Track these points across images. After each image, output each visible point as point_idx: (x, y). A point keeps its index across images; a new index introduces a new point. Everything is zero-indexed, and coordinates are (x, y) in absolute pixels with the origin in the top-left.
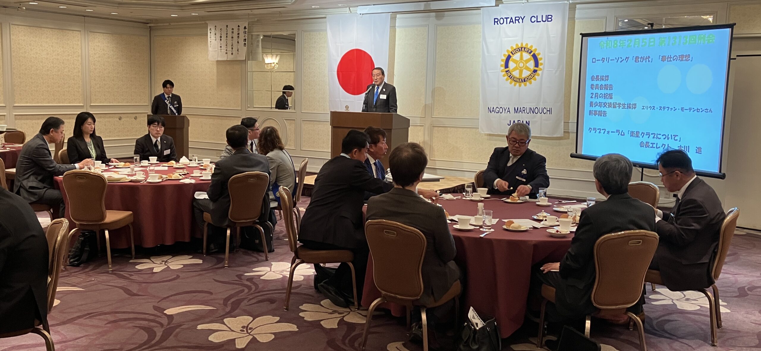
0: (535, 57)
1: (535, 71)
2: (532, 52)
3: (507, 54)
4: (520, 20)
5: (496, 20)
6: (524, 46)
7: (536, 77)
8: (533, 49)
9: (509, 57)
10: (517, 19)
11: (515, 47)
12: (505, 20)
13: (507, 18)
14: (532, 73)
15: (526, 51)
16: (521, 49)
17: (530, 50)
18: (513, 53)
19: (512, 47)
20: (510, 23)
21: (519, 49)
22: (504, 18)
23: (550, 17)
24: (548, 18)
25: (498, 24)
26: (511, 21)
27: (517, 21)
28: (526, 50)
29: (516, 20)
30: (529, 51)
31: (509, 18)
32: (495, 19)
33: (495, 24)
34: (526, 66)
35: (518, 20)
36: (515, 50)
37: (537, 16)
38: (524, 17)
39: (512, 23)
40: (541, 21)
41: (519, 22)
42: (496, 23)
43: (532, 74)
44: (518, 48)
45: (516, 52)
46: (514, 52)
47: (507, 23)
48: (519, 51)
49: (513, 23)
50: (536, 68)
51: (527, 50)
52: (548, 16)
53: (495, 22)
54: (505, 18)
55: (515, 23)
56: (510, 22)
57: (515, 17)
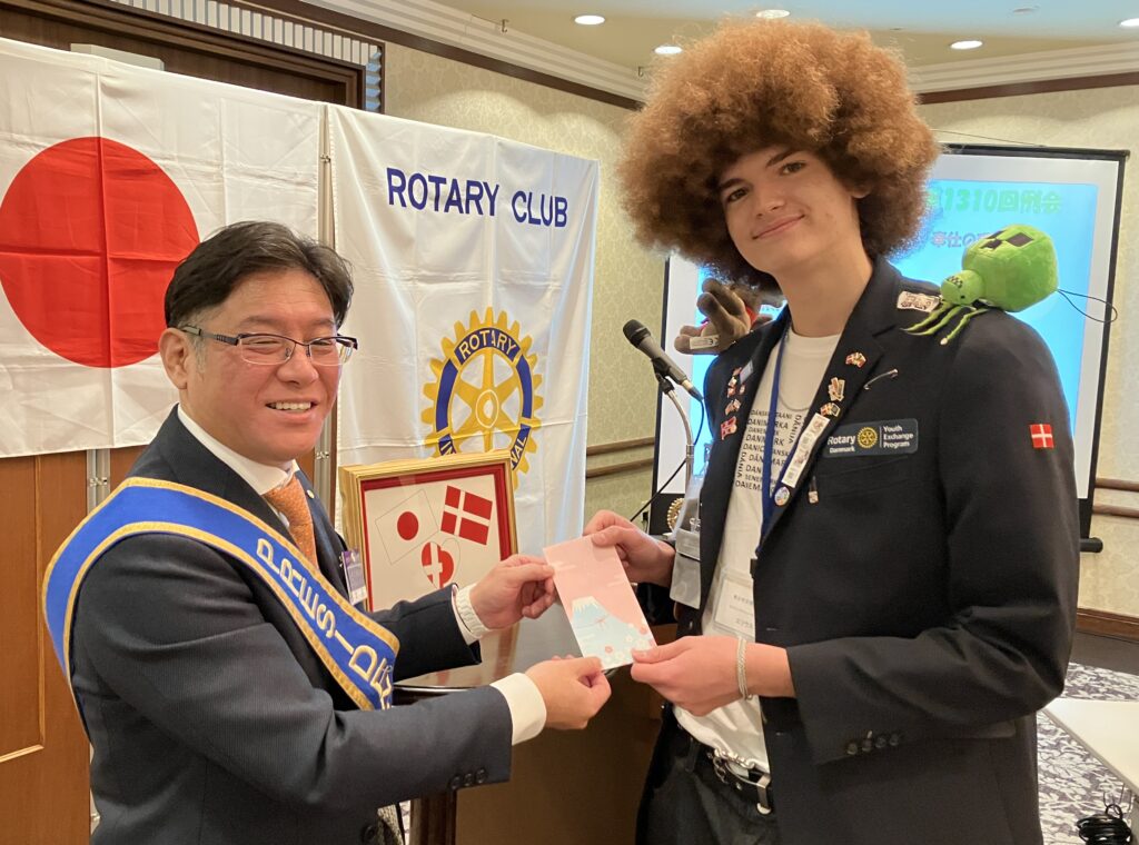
0: (523, 370)
1: (524, 433)
2: (516, 350)
3: (443, 358)
4: (485, 202)
5: (397, 181)
6: (495, 322)
7: (527, 455)
8: (520, 339)
9: (449, 373)
10: (475, 191)
11: (468, 329)
12: (431, 186)
13: (438, 181)
14: (517, 443)
15: (500, 349)
16: (489, 336)
17: (513, 342)
18: (463, 352)
19: (459, 326)
20: (447, 210)
21: (481, 337)
22: (427, 179)
23: (561, 206)
24: (558, 212)
25: (404, 204)
26: (455, 198)
27: (472, 203)
28: (500, 340)
29: (470, 197)
30: (510, 347)
31: (444, 181)
32: (391, 172)
33: (392, 202)
34: (501, 411)
35: (477, 198)
36: (467, 339)
37: (531, 194)
38: (497, 186)
39: (457, 208)
40: (540, 218)
41: (480, 212)
42: (396, 195)
43: (516, 447)
44: (477, 333)
45: (472, 351)
46: (466, 350)
47: (436, 209)
48: (481, 346)
49: (461, 211)
50: (526, 421)
51: (504, 342)
52: (558, 200)
53: (392, 189)
54: (432, 179)
55: (468, 212)
56: (450, 202)
57: (470, 183)
